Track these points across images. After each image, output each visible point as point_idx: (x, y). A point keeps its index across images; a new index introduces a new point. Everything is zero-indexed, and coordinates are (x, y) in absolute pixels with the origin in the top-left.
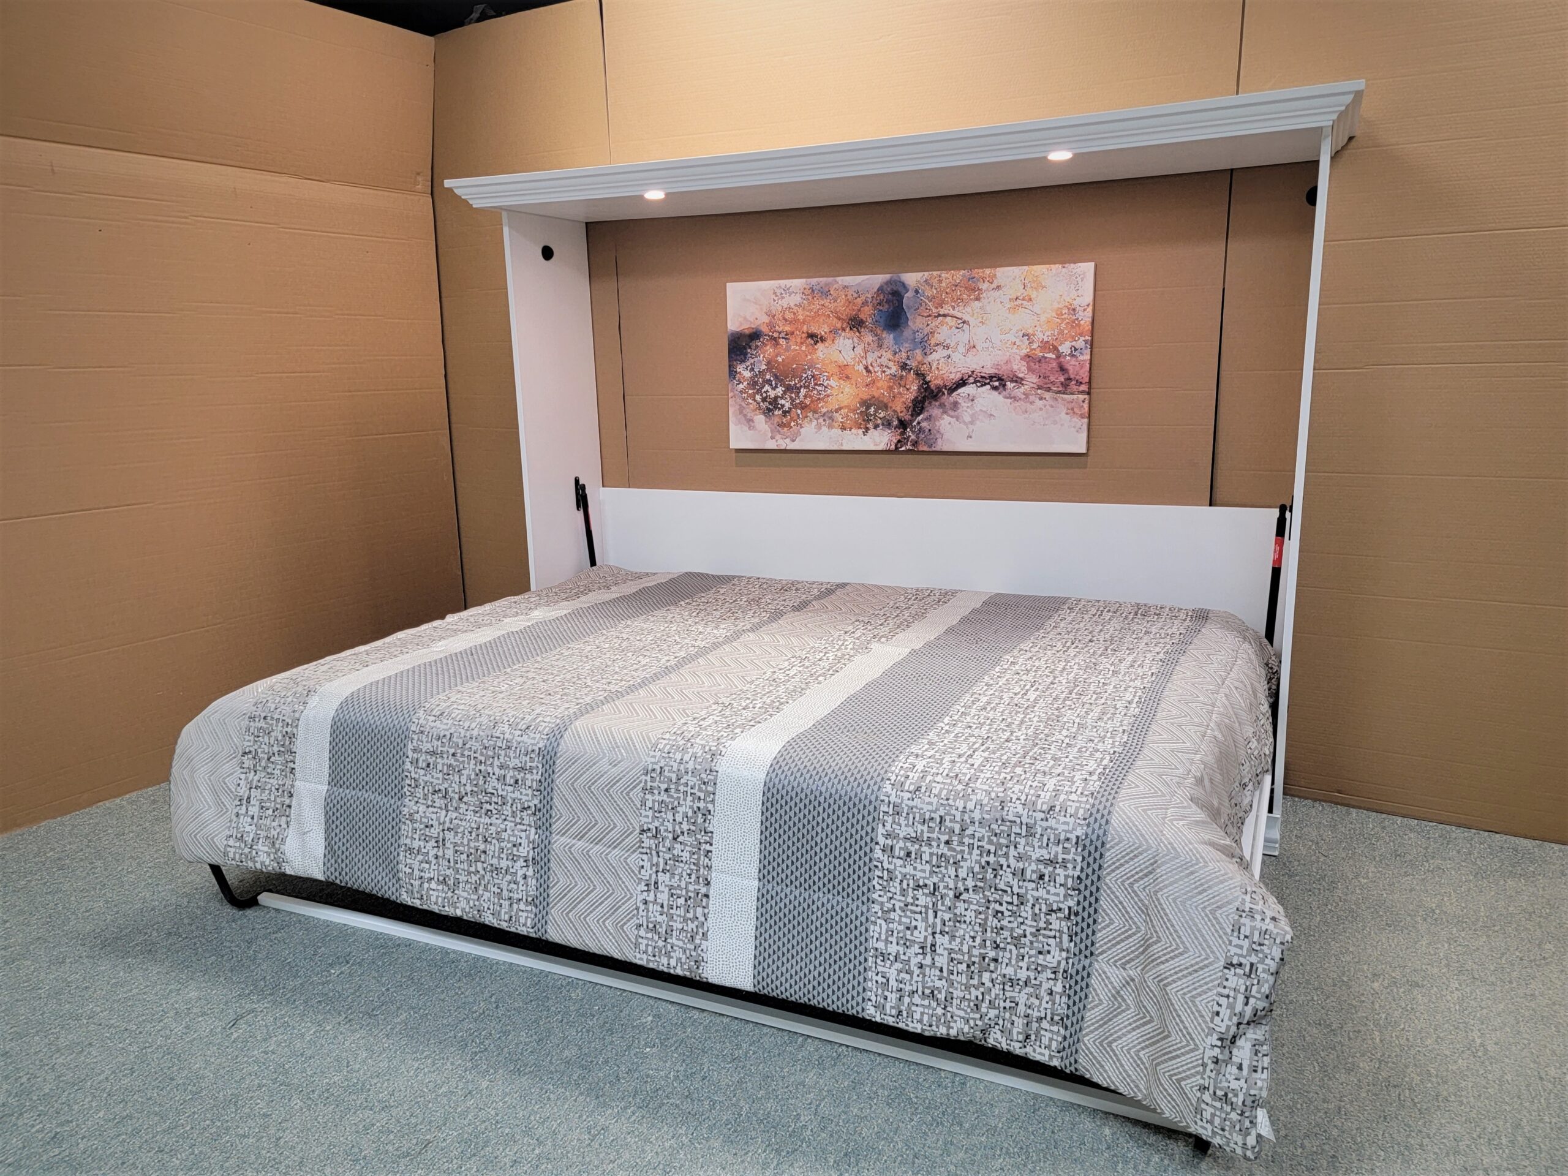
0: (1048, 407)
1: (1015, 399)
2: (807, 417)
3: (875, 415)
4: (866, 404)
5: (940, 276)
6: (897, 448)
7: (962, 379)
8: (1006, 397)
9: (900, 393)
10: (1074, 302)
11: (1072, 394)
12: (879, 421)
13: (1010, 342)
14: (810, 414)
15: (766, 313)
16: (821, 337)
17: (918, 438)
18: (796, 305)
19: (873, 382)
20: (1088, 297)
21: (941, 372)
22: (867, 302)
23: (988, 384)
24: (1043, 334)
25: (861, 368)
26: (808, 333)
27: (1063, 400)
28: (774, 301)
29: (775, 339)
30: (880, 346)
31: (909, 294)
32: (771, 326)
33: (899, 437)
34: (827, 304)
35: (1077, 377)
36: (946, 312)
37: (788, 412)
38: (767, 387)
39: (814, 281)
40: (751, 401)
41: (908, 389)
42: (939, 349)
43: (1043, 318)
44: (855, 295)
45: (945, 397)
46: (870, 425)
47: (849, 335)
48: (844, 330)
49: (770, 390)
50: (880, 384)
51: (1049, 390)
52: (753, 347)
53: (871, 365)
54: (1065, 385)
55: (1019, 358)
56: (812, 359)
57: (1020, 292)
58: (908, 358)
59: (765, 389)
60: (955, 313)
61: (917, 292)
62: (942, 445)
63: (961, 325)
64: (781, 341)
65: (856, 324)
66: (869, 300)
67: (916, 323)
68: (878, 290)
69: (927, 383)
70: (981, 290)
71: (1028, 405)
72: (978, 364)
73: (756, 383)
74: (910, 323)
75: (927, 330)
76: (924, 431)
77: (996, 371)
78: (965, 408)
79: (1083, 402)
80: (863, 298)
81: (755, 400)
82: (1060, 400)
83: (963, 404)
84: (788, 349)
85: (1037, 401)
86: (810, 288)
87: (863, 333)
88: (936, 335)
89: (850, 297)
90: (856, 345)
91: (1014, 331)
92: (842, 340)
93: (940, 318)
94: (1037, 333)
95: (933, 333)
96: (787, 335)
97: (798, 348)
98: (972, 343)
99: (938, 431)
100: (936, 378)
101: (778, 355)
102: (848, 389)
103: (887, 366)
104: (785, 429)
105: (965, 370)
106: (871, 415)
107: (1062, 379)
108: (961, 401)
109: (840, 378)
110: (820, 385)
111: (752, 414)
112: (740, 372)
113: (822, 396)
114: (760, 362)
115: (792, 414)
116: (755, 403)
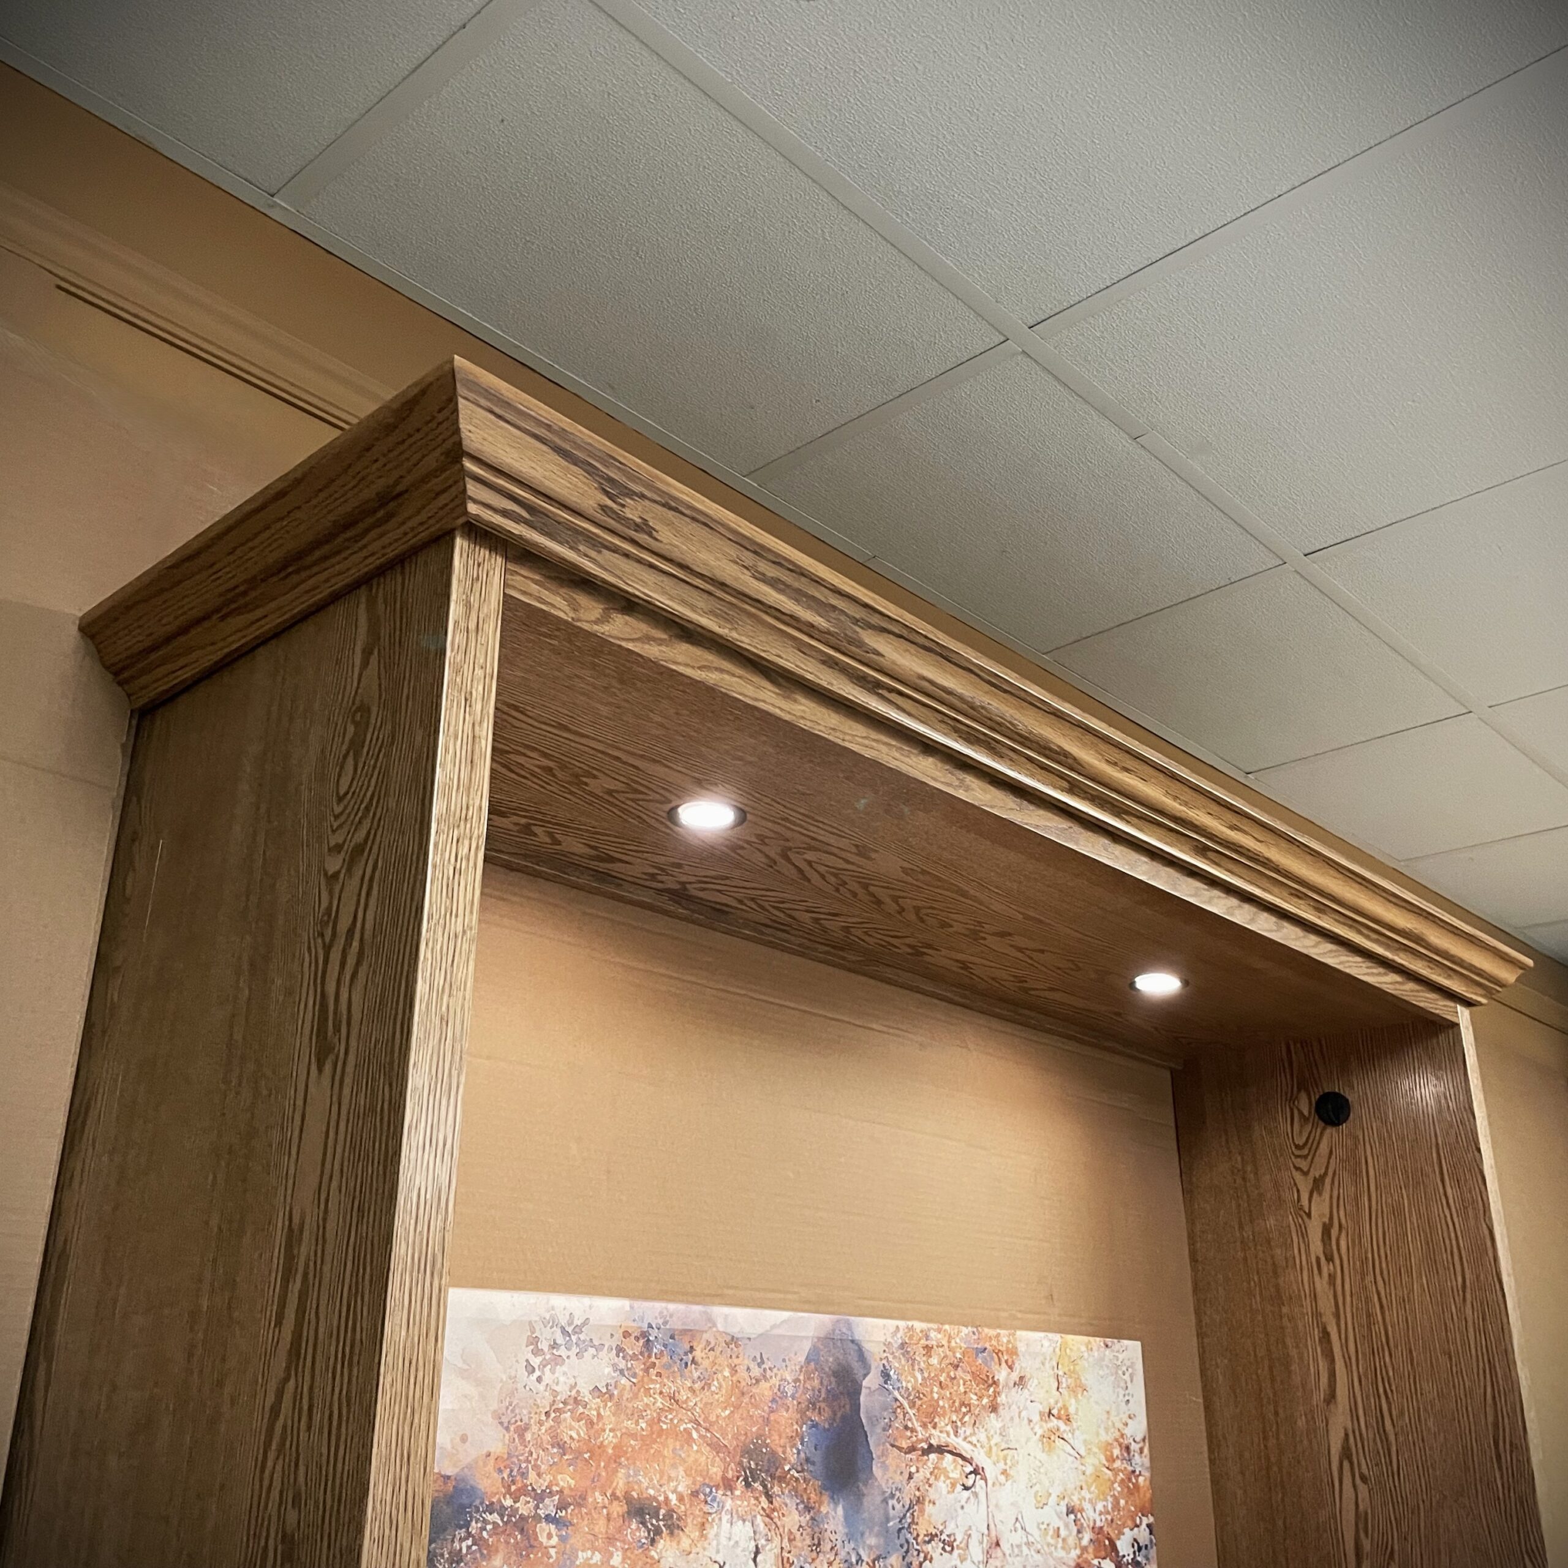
5: (927, 1335)
10: (1127, 1430)
15: (498, 1416)
16: (670, 1513)
18: (595, 1390)
20: (1142, 1422)
22: (784, 1394)
26: (628, 1496)
28: (531, 1369)
29: (522, 1525)
30: (815, 1543)
31: (871, 1382)
34: (683, 1395)
36: (943, 1439)
39: (652, 1311)
42: (933, 1548)
43: (1089, 1470)
44: (756, 1372)
47: (743, 1506)
48: (728, 1485)
57: (1053, 1395)
60: (959, 1443)
61: (886, 1376)
63: (970, 1480)
64: (547, 1534)
65: (757, 1468)
66: (789, 1391)
67: (889, 1469)
68: (808, 1360)
70: (998, 1383)
74: (877, 1470)
75: (909, 1492)
80: (775, 1379)
86: (644, 1335)
87: (777, 1501)
88: (929, 1508)
89: (742, 1374)
90: (762, 1542)
91: (1053, 1500)
92: (725, 1525)
93: (933, 1456)
94: (1087, 1506)
95: (919, 1501)
96: (562, 1506)
97: (597, 1557)
98: (993, 1534)
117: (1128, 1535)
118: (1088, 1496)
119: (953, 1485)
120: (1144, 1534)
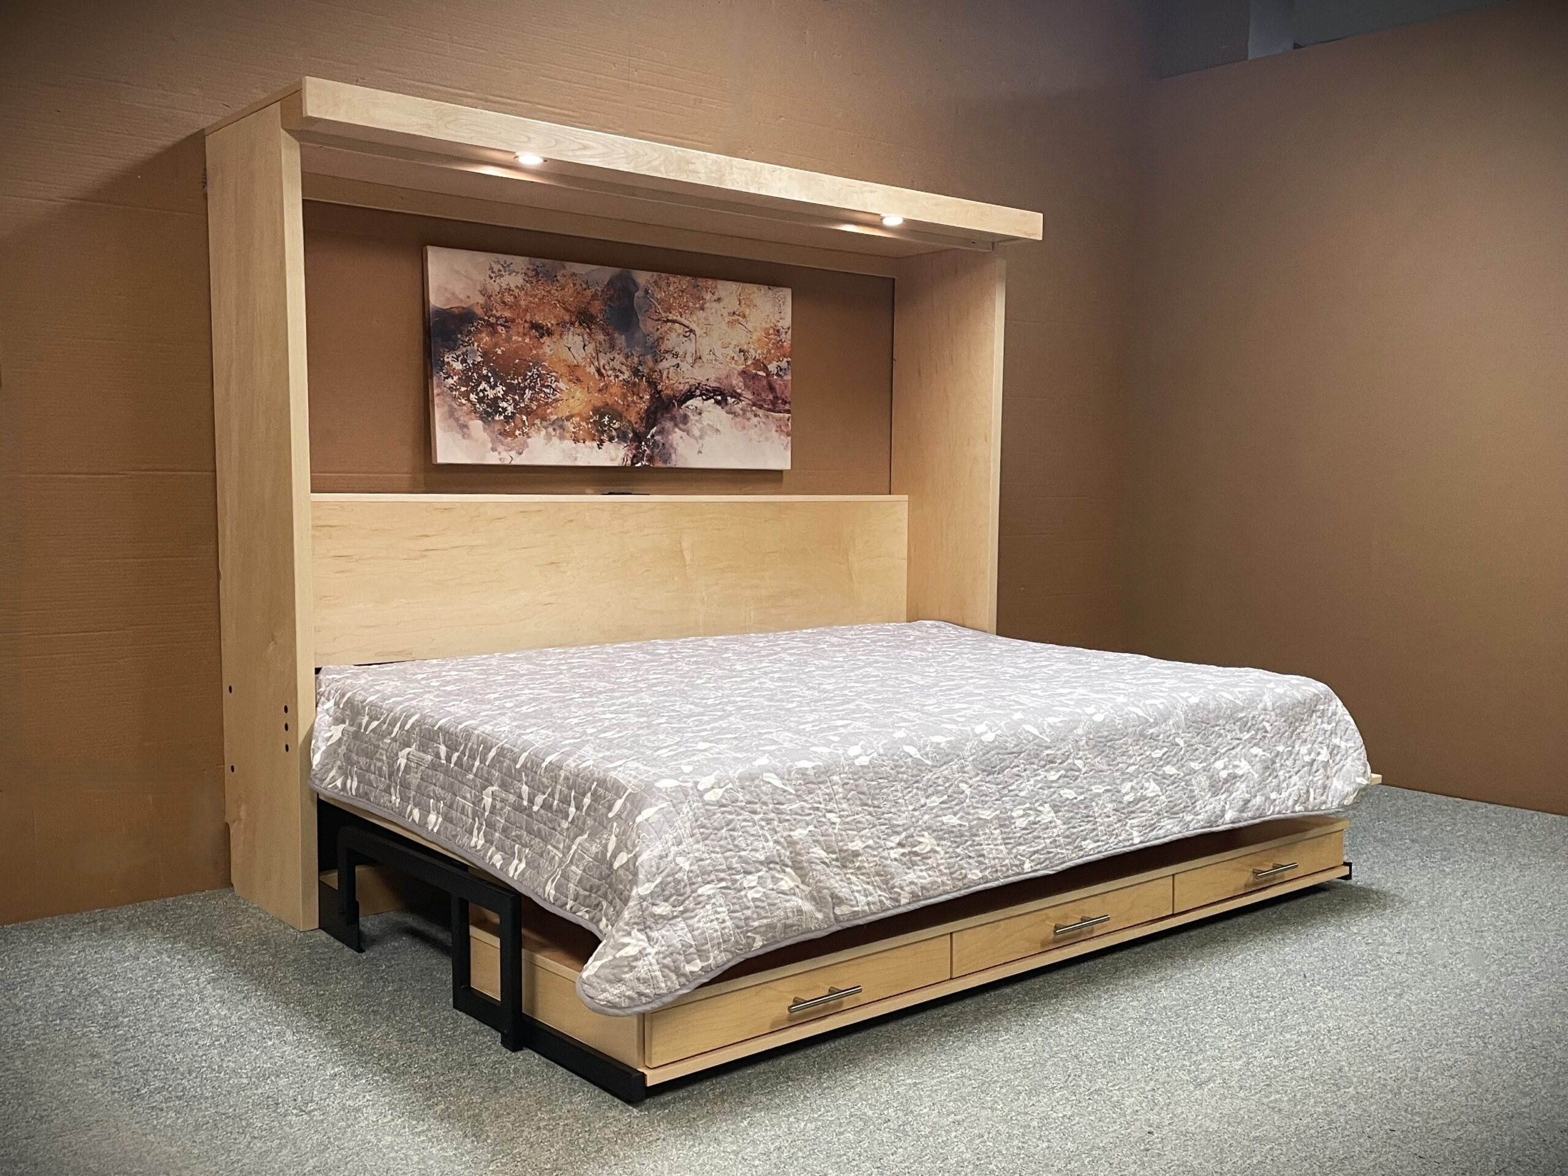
0: (761, 424)
1: (735, 414)
2: (534, 425)
3: (609, 425)
4: (599, 412)
5: (668, 279)
6: (633, 464)
7: (690, 390)
8: (728, 413)
9: (633, 402)
11: (779, 412)
12: (614, 433)
13: (730, 357)
14: (538, 422)
15: (481, 292)
16: (548, 329)
17: (653, 452)
18: (517, 287)
19: (606, 387)
20: (787, 322)
21: (671, 382)
22: (597, 295)
23: (712, 397)
24: (755, 353)
25: (592, 370)
26: (531, 322)
27: (773, 417)
29: (492, 325)
30: (612, 347)
31: (639, 294)
32: (487, 308)
33: (634, 452)
34: (553, 292)
35: (783, 396)
36: (675, 318)
37: (511, 417)
38: (483, 385)
39: (539, 262)
40: (464, 401)
42: (669, 356)
43: (754, 337)
44: (584, 286)
45: (675, 409)
46: (605, 437)
47: (578, 331)
48: (572, 324)
49: (488, 388)
51: (761, 407)
52: (465, 333)
53: (604, 367)
54: (774, 403)
55: (736, 372)
56: (538, 354)
57: (736, 307)
58: (640, 364)
59: (481, 387)
60: (683, 320)
61: (646, 292)
62: (676, 462)
64: (500, 328)
65: (584, 319)
66: (599, 294)
67: (647, 325)
68: (608, 284)
69: (659, 392)
70: (705, 300)
71: (745, 421)
72: (703, 376)
73: (470, 378)
74: (641, 325)
75: (657, 334)
76: (658, 445)
77: (717, 385)
78: (693, 421)
79: (788, 419)
80: (593, 290)
81: (468, 400)
82: (770, 418)
83: (692, 417)
84: (508, 339)
85: (753, 417)
86: (534, 270)
87: (593, 331)
88: (666, 342)
89: (578, 286)
90: (587, 343)
91: (732, 346)
92: (571, 336)
93: (669, 324)
94: (751, 350)
95: (662, 338)
96: (506, 321)
97: (520, 339)
98: (698, 354)
99: (671, 446)
100: (667, 388)
101: (496, 345)
102: (579, 393)
103: (619, 371)
104: (509, 439)
105: (692, 382)
106: (605, 426)
107: (771, 397)
108: (689, 414)
109: (570, 381)
110: (547, 387)
111: (466, 418)
112: (448, 363)
113: (550, 400)
114: (474, 352)
115: (518, 421)
116: (469, 405)
117: (775, 364)
118: (752, 347)
119: (679, 335)
120: (784, 364)
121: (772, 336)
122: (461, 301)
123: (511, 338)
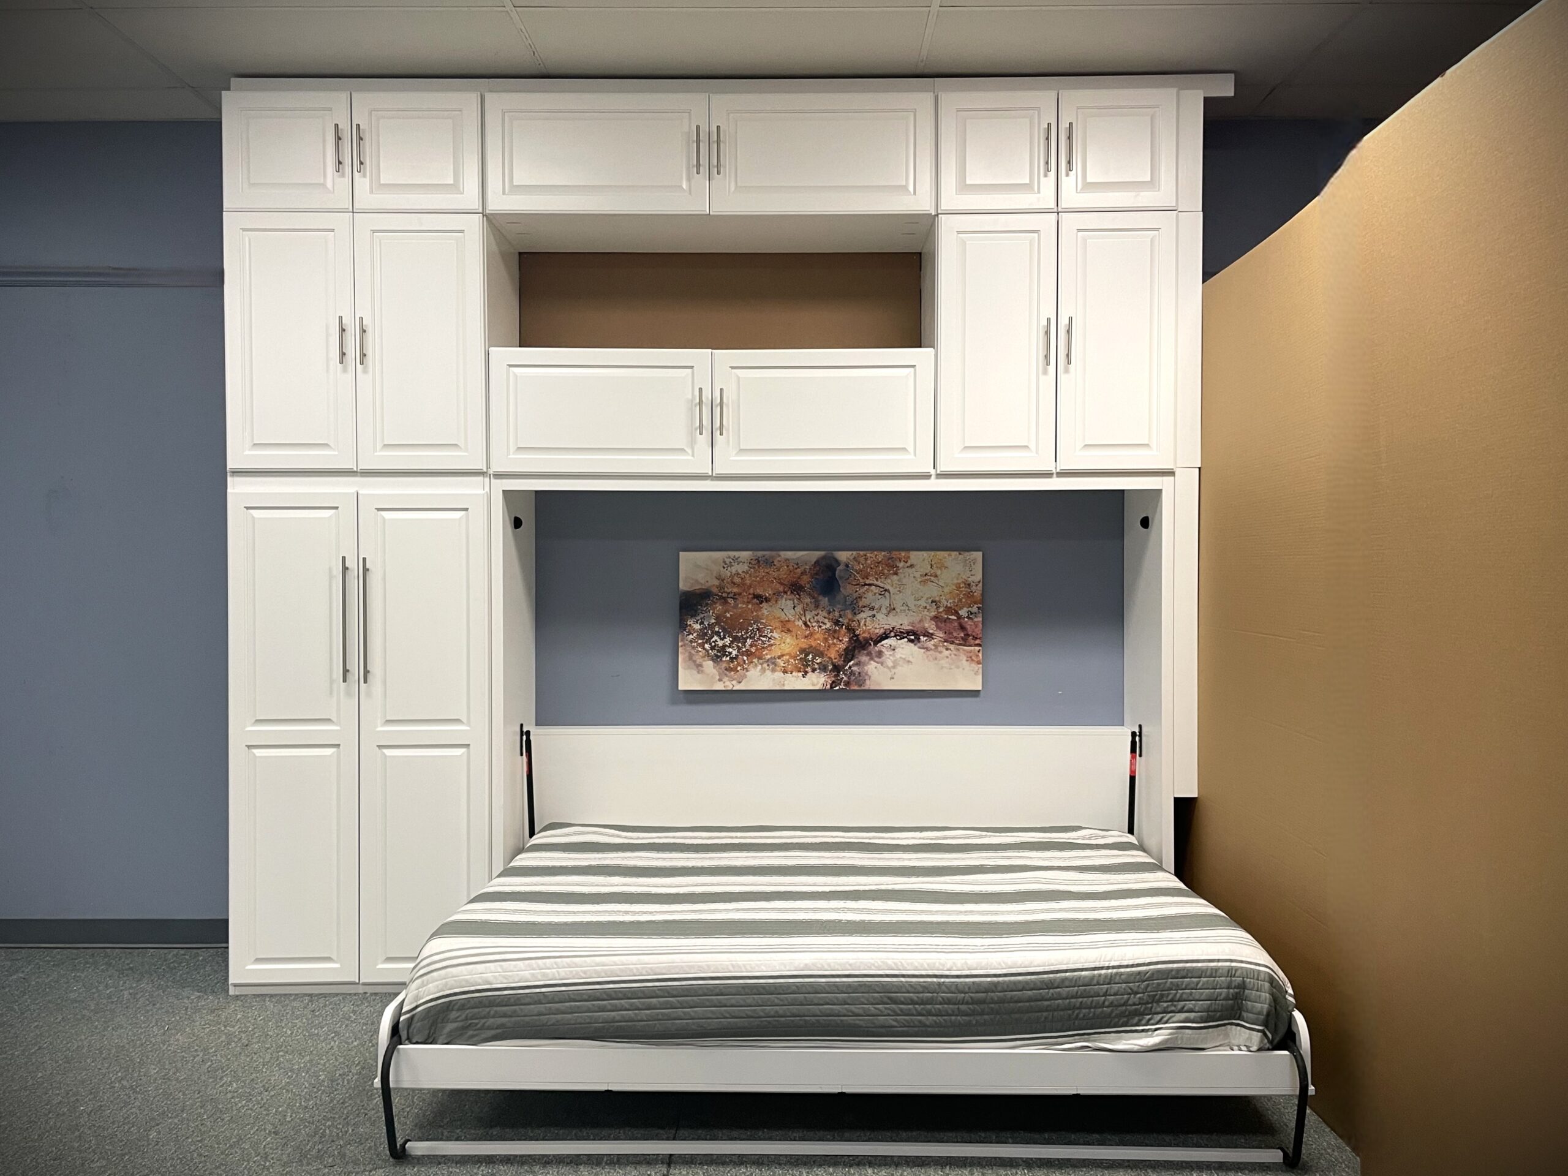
0: (953, 656)
1: (927, 649)
2: (752, 662)
3: (812, 661)
4: (805, 652)
5: (866, 555)
6: (832, 687)
7: (885, 633)
8: (920, 648)
9: (834, 644)
10: (969, 579)
11: (971, 646)
12: (816, 666)
13: (922, 607)
14: (755, 660)
15: (716, 577)
16: (766, 598)
18: (743, 572)
19: (811, 634)
20: (979, 576)
21: (868, 628)
22: (806, 572)
23: (906, 637)
24: (946, 602)
25: (800, 623)
26: (754, 594)
27: (964, 650)
28: (724, 568)
29: (724, 598)
30: (817, 607)
31: (841, 567)
32: (721, 588)
33: (833, 679)
34: (771, 572)
35: (974, 634)
36: (871, 582)
37: (735, 658)
38: (715, 638)
39: (760, 554)
40: (700, 649)
41: (840, 641)
42: (866, 610)
43: (946, 590)
44: (796, 566)
45: (872, 647)
46: (809, 669)
47: (790, 597)
48: (785, 593)
49: (718, 640)
50: (816, 637)
51: (952, 643)
52: (703, 605)
53: (810, 621)
54: (965, 639)
55: (928, 618)
56: (757, 616)
57: (928, 569)
58: (840, 616)
59: (713, 639)
60: (878, 583)
61: (847, 566)
62: (870, 685)
63: (883, 593)
64: (729, 600)
65: (796, 588)
66: (808, 571)
67: (847, 590)
68: (815, 563)
69: (857, 636)
70: (899, 567)
71: (937, 654)
72: (897, 622)
73: (706, 634)
74: (842, 590)
75: (856, 595)
76: (855, 674)
77: (910, 628)
78: (888, 656)
79: (979, 652)
80: (802, 568)
81: (704, 648)
82: (961, 650)
83: (886, 653)
84: (736, 606)
85: (944, 650)
86: (757, 559)
87: (802, 596)
88: (863, 599)
89: (791, 568)
90: (796, 605)
91: (924, 599)
92: (784, 601)
93: (866, 587)
94: (943, 601)
95: (860, 598)
96: (735, 595)
97: (744, 606)
98: (892, 607)
99: (867, 674)
100: (864, 632)
101: (727, 611)
102: (789, 639)
103: (822, 622)
104: (733, 673)
105: (887, 627)
106: (809, 661)
107: (962, 635)
108: (884, 650)
109: (782, 631)
110: (764, 636)
111: (701, 660)
112: (690, 625)
113: (766, 645)
114: (710, 617)
115: (739, 660)
116: (704, 651)
117: (966, 609)
118: (944, 598)
120: (975, 609)
121: (963, 589)
122: (702, 584)
123: (738, 605)
